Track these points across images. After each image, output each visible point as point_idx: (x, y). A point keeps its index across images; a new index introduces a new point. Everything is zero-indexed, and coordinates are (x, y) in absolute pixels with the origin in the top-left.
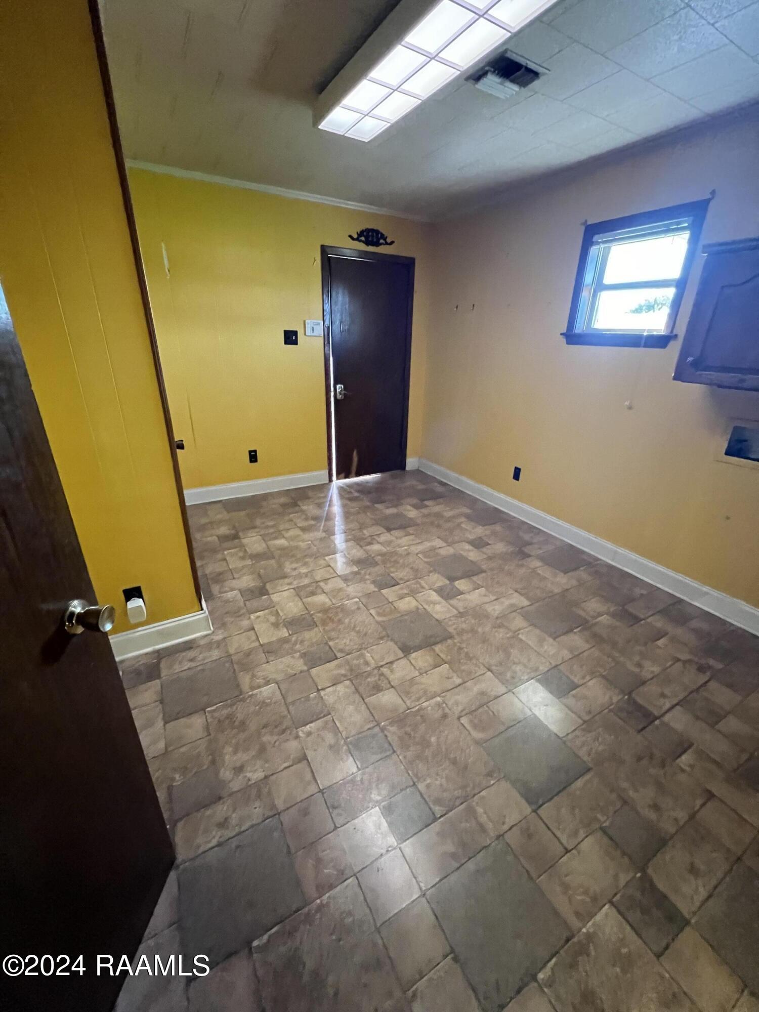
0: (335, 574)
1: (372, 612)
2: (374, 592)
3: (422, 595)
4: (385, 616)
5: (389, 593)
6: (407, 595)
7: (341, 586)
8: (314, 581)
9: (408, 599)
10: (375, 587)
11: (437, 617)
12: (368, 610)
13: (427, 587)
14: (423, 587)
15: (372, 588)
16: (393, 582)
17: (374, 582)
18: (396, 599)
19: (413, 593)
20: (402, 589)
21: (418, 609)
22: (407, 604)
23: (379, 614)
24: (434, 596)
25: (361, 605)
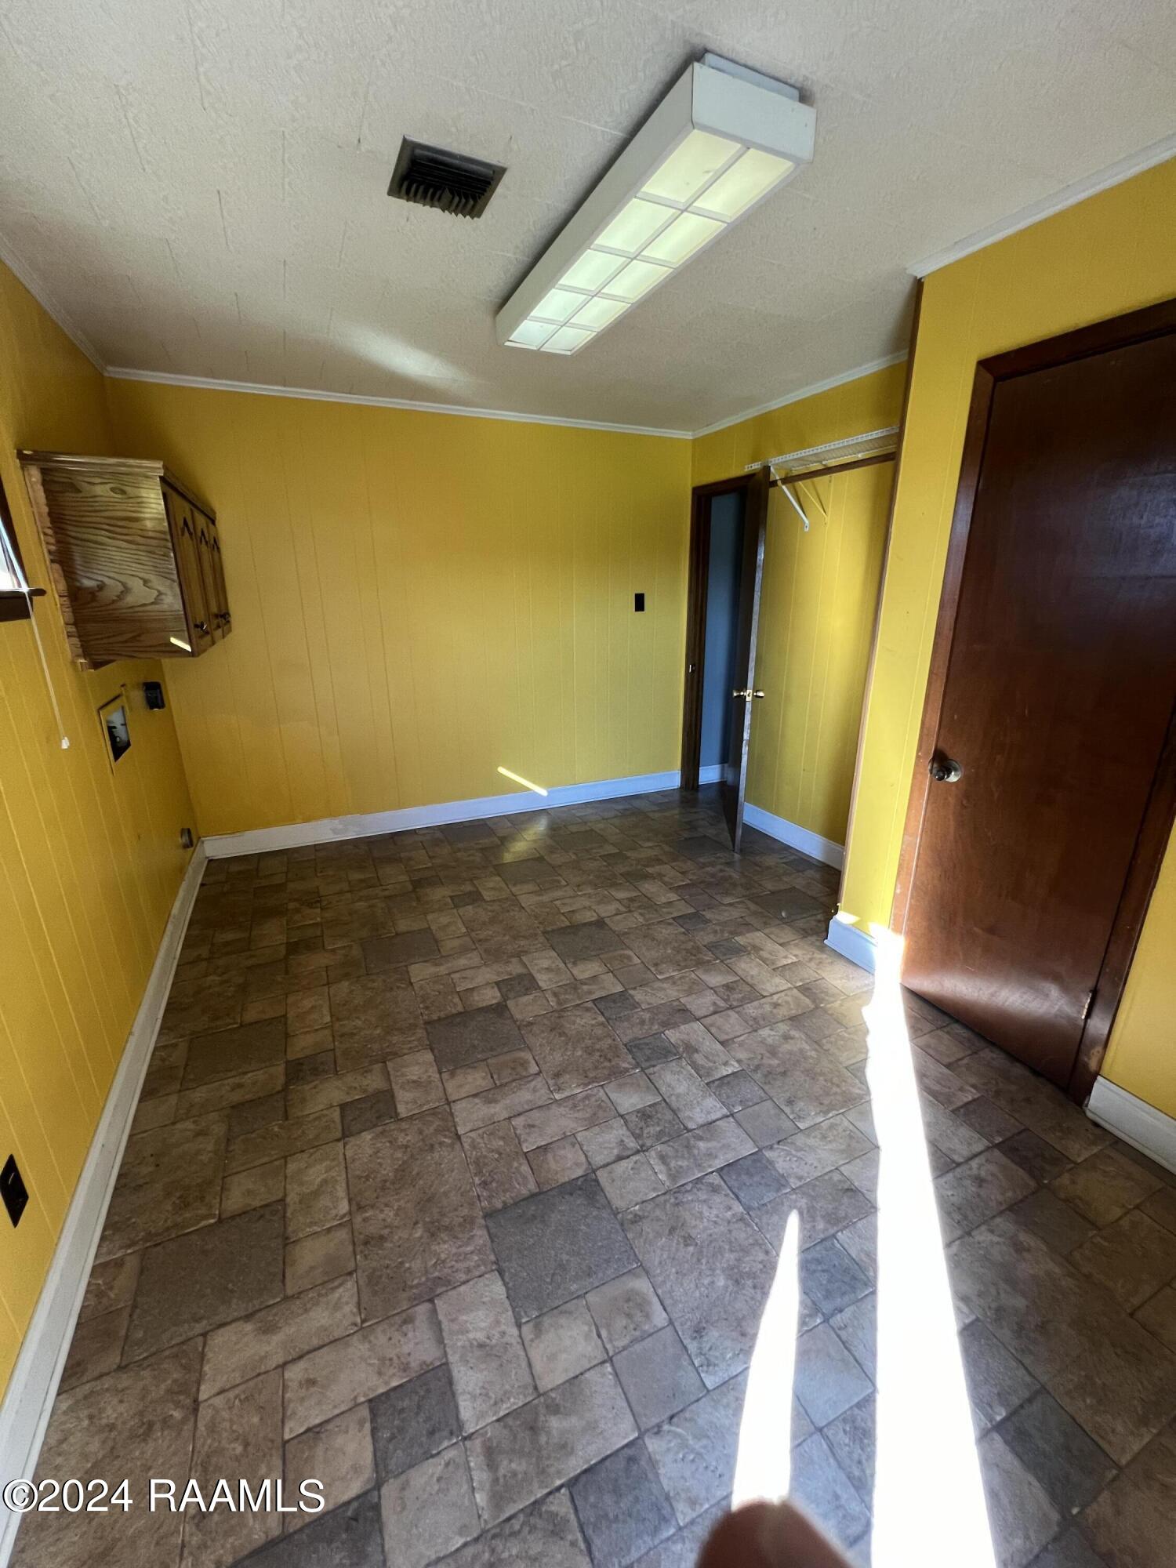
0: (705, 1023)
1: (636, 960)
2: (635, 989)
3: (562, 981)
4: (621, 956)
5: (612, 986)
6: (583, 983)
7: (690, 999)
8: (737, 1010)
9: (587, 975)
10: (632, 997)
11: (554, 954)
12: (642, 962)
13: (549, 995)
14: (555, 994)
15: (638, 995)
16: (602, 1005)
17: (636, 1005)
18: (602, 976)
19: (575, 985)
20: (590, 992)
21: (575, 964)
22: (586, 970)
23: (629, 958)
24: (543, 980)
25: (653, 969)
